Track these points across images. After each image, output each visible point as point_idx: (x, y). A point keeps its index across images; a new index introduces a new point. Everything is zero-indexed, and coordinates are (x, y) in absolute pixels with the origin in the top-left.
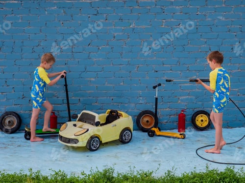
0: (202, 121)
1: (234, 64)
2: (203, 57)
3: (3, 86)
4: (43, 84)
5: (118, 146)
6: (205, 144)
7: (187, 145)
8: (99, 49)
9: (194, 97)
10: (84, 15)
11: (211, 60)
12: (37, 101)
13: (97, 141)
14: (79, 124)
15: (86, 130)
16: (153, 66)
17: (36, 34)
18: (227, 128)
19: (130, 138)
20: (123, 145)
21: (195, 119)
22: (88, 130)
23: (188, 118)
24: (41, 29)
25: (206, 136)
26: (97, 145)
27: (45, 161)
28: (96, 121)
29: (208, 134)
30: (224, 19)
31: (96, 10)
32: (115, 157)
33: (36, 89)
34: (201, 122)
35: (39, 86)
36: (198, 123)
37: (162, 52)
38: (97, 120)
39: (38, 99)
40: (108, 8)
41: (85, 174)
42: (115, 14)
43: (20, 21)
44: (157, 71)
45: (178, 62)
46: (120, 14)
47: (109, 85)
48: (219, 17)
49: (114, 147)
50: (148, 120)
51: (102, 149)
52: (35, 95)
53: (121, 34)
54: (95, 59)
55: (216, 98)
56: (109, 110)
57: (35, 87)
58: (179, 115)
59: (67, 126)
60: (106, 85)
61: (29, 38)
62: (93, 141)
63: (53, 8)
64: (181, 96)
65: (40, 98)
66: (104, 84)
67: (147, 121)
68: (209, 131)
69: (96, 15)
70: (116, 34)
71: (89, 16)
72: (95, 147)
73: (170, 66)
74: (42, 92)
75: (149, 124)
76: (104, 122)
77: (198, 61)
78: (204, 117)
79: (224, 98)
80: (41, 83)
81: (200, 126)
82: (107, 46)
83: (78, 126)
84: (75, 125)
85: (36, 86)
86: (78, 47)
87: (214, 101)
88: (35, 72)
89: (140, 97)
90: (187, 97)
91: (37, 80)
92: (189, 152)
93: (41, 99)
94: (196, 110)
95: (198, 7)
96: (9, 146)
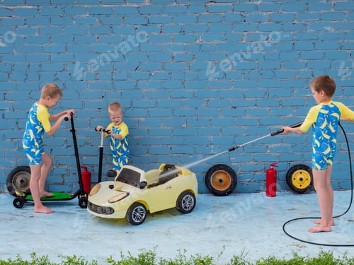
0: (301, 179)
1: (348, 96)
2: (303, 87)
3: (13, 129)
4: (41, 129)
5: (175, 218)
6: (302, 214)
7: (274, 215)
8: (151, 75)
9: (290, 145)
10: (128, 26)
11: (318, 90)
12: (32, 154)
13: (142, 210)
14: (118, 184)
15: (125, 194)
16: (230, 99)
17: (59, 53)
18: (339, 190)
19: (192, 205)
20: (182, 216)
21: (291, 177)
22: (128, 194)
23: (281, 175)
24: (66, 47)
25: (305, 201)
26: (142, 215)
27: (64, 240)
28: (141, 181)
29: (310, 199)
30: (333, 30)
31: (146, 17)
32: (167, 234)
33: (30, 136)
34: (299, 181)
35: (35, 131)
36: (296, 183)
37: (243, 79)
38: (142, 179)
39: (33, 150)
40: (164, 15)
41: (113, 261)
42: (173, 24)
43: (37, 35)
44: (235, 108)
45: (266, 93)
46: (180, 24)
47: (166, 128)
48: (325, 28)
49: (169, 219)
50: (222, 178)
51: (150, 222)
52: (28, 146)
53: (182, 53)
54: (145, 91)
55: (317, 148)
56: (164, 165)
57: (29, 133)
58: (267, 172)
59: (99, 188)
60: (161, 127)
61: (50, 59)
62: (136, 210)
63: (84, 16)
64: (270, 143)
65: (37, 149)
66: (159, 126)
67: (221, 181)
68: (311, 195)
69: (146, 25)
70: (175, 53)
71: (136, 26)
72: (138, 219)
73: (255, 99)
74: (39, 139)
75: (223, 183)
76: (156, 182)
77: (295, 91)
78: (305, 175)
79: (327, 147)
80: (38, 127)
81: (298, 187)
82: (163, 71)
83: (115, 187)
84: (111, 187)
85: (31, 131)
86: (120, 72)
87: (314, 152)
88: (32, 109)
89: (211, 144)
90: (279, 145)
91: (32, 122)
92: (276, 226)
93: (38, 151)
94: (292, 164)
95: (295, 13)
96: (17, 217)
